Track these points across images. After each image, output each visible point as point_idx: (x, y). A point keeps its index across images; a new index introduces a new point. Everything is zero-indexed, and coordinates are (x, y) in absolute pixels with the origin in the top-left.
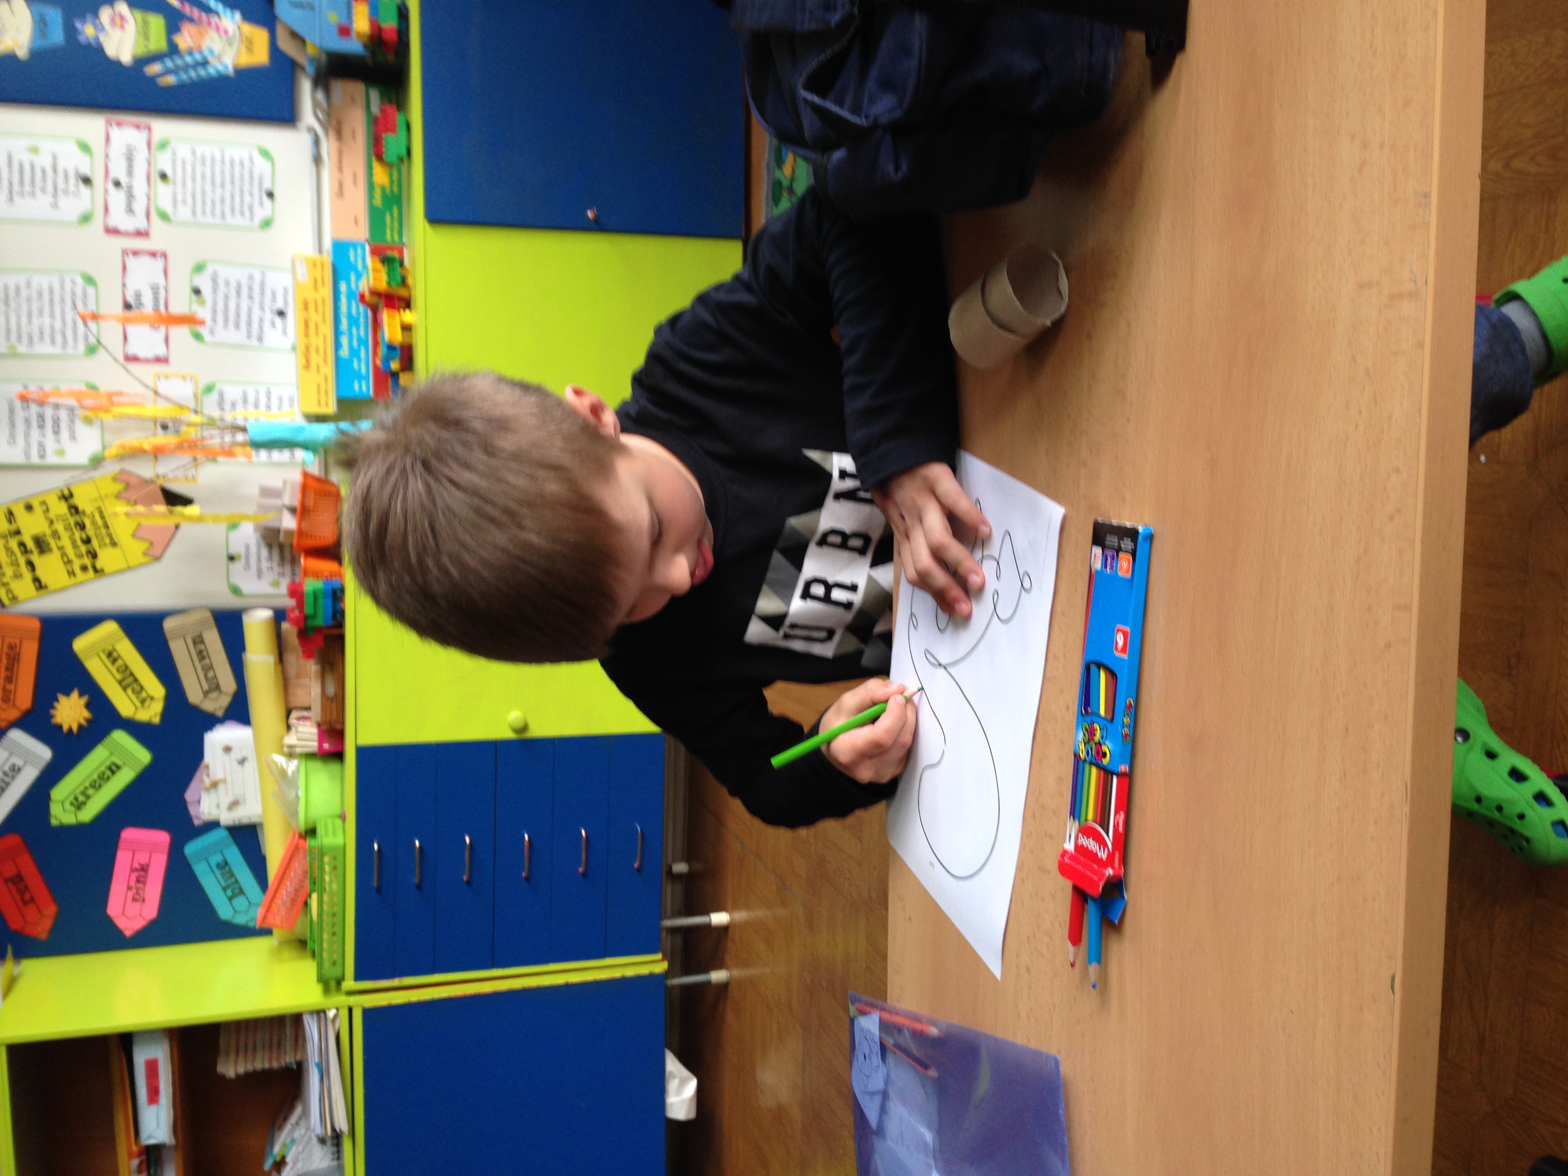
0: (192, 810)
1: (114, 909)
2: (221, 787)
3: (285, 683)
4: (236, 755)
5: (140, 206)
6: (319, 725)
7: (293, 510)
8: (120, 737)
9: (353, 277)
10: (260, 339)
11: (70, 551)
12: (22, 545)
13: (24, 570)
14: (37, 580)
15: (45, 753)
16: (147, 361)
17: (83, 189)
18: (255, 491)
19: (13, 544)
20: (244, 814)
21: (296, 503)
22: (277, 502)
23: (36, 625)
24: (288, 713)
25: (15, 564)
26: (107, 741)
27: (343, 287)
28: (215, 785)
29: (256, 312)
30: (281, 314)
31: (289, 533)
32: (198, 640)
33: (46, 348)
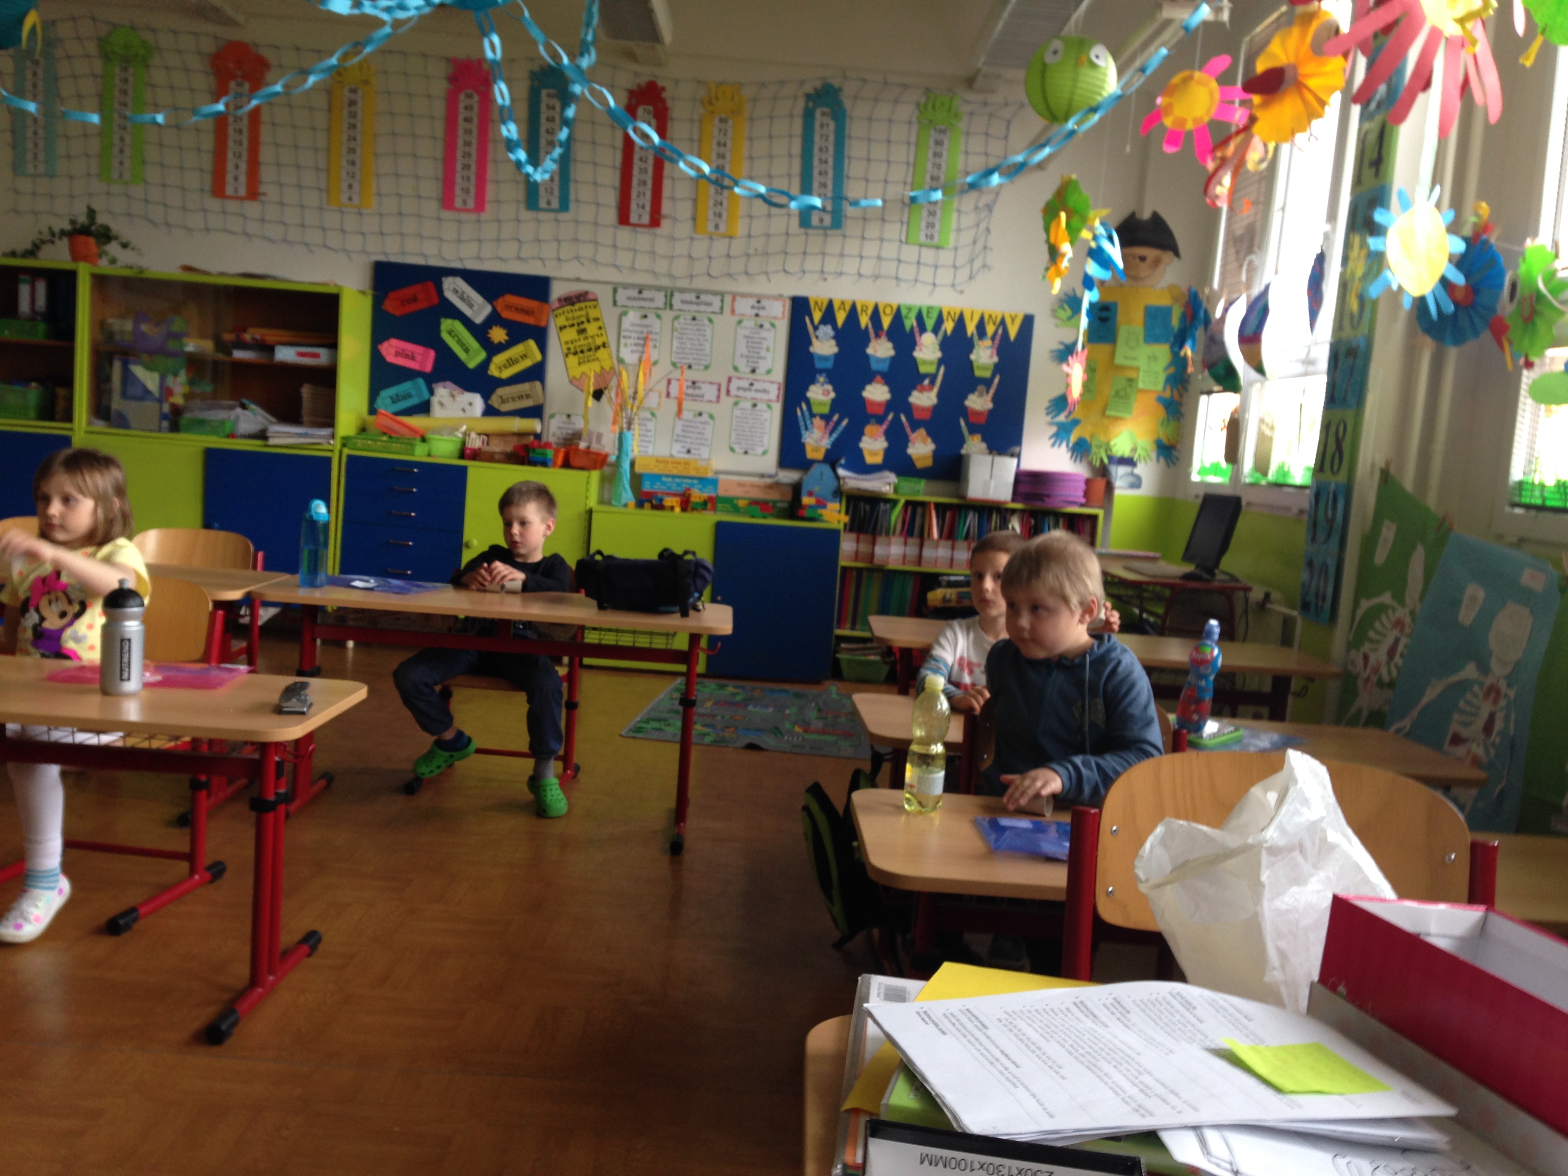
0: (441, 384)
1: (394, 342)
2: (451, 399)
3: (503, 435)
4: (467, 408)
5: (741, 393)
6: (479, 449)
7: (589, 448)
8: (483, 355)
9: (700, 486)
10: (677, 441)
11: (578, 344)
12: (583, 323)
13: (570, 322)
14: (565, 327)
15: (479, 320)
16: (668, 388)
17: (748, 370)
18: (601, 430)
19: (584, 319)
20: (436, 409)
21: (592, 450)
22: (594, 440)
23: (543, 324)
24: (487, 435)
25: (573, 318)
26: (481, 349)
27: (695, 482)
28: (453, 396)
29: (689, 440)
30: (689, 451)
31: (578, 445)
32: (528, 396)
33: (676, 343)
